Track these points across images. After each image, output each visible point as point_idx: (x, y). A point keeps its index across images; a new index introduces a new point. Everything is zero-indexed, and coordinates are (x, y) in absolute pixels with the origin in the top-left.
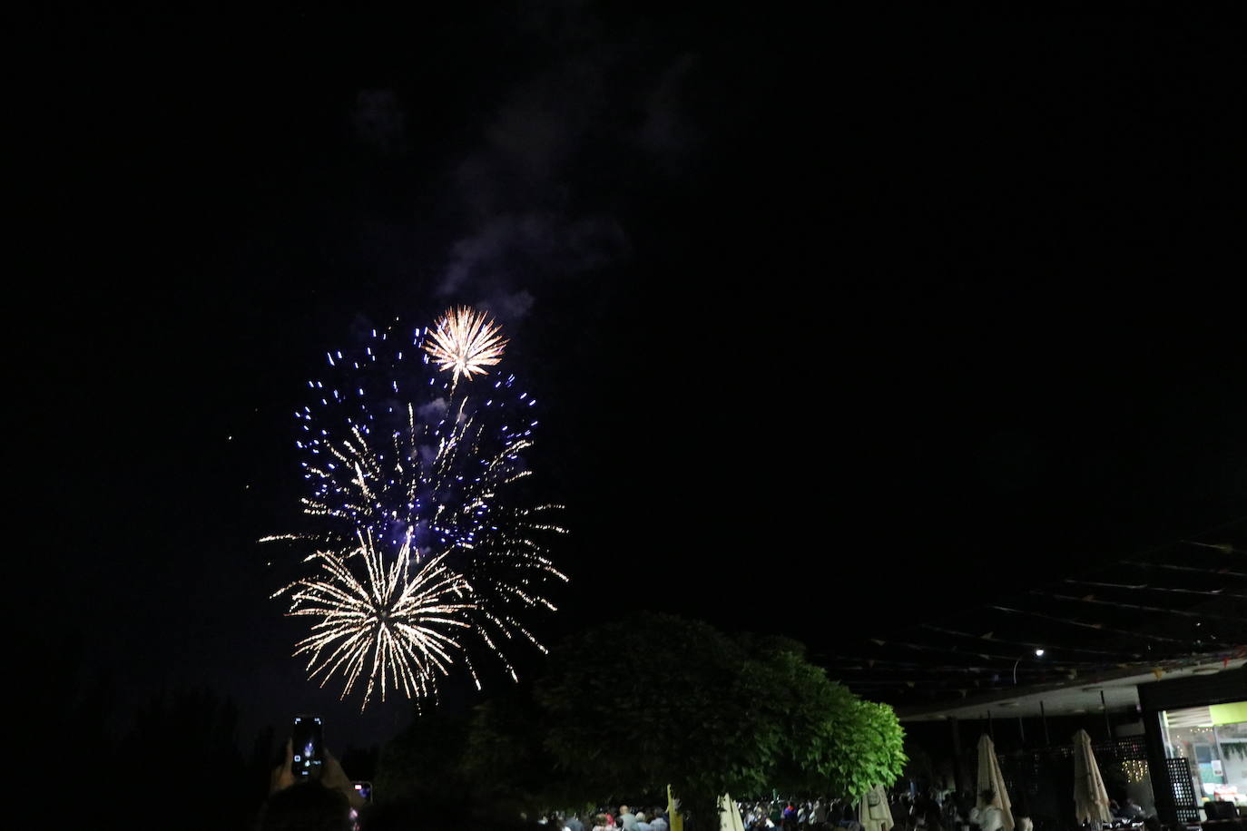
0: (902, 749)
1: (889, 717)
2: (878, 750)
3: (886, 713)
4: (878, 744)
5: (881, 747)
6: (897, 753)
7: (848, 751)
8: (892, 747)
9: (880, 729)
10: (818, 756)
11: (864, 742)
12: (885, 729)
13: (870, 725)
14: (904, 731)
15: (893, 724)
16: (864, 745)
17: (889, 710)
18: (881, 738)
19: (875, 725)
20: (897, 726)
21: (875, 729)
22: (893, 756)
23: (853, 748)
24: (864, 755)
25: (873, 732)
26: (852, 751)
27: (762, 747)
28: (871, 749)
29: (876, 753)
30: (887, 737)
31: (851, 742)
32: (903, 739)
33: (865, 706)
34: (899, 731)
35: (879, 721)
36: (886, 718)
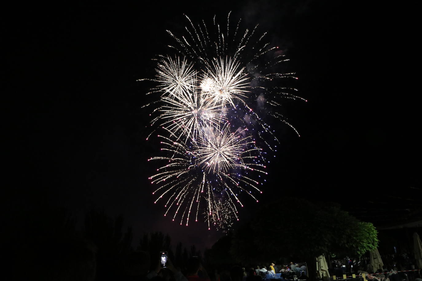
0: (377, 238)
1: (371, 227)
2: (367, 238)
3: (370, 225)
4: (368, 236)
5: (369, 237)
6: (375, 239)
7: (356, 239)
8: (373, 237)
9: (368, 231)
10: (345, 242)
11: (362, 236)
12: (370, 231)
13: (364, 230)
14: (377, 232)
15: (373, 229)
16: (362, 237)
17: (371, 225)
18: (368, 234)
19: (366, 230)
20: (374, 230)
21: (366, 231)
22: (374, 240)
23: (358, 238)
24: (362, 240)
25: (365, 232)
26: (357, 239)
27: (325, 239)
28: (365, 238)
29: (367, 239)
30: (371, 234)
31: (357, 236)
32: (377, 234)
33: (363, 223)
34: (375, 232)
35: (367, 228)
36: (370, 228)
